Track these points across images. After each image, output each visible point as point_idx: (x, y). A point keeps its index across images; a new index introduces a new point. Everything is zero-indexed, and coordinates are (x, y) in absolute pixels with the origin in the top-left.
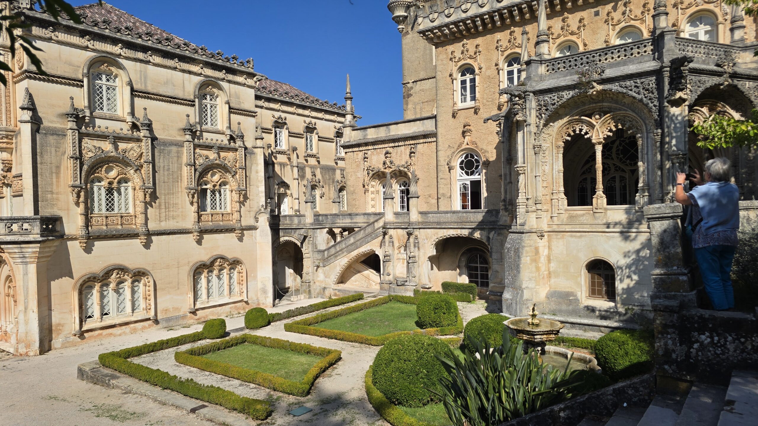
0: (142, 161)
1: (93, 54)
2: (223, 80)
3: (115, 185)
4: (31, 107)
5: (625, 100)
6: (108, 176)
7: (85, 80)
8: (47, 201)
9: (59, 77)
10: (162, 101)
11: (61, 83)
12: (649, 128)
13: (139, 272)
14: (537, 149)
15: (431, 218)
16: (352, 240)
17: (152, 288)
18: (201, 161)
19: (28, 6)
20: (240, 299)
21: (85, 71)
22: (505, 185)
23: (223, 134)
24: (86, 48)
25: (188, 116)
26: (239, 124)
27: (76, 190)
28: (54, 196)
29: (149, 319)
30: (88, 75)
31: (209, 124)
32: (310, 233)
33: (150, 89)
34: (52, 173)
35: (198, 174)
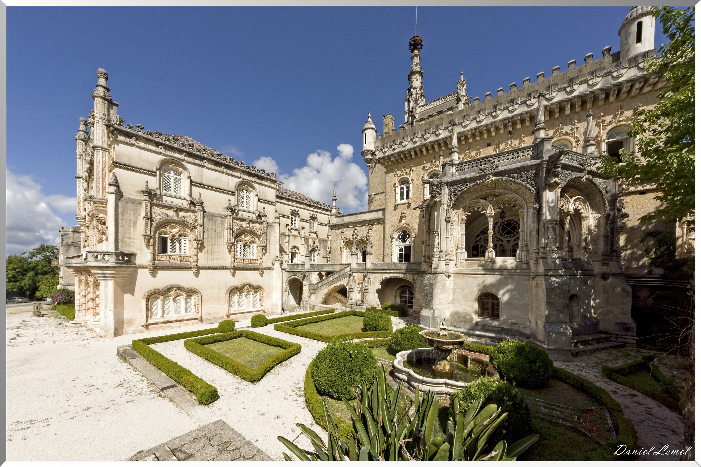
0: (196, 224)
1: (163, 157)
2: (255, 182)
3: (177, 237)
4: (116, 184)
5: (512, 187)
6: (171, 231)
7: (158, 172)
8: (126, 243)
9: (139, 169)
10: (213, 190)
11: (140, 172)
12: (529, 205)
13: (192, 290)
14: (448, 221)
15: (380, 267)
16: (331, 279)
17: (200, 300)
18: (238, 228)
19: (118, 123)
20: (261, 309)
21: (158, 166)
22: (426, 247)
23: (254, 213)
24: (159, 153)
25: (230, 200)
26: (264, 208)
27: (147, 237)
28: (131, 240)
29: (197, 319)
30: (160, 169)
31: (245, 207)
32: (307, 274)
33: (204, 182)
34: (130, 226)
35: (234, 235)
